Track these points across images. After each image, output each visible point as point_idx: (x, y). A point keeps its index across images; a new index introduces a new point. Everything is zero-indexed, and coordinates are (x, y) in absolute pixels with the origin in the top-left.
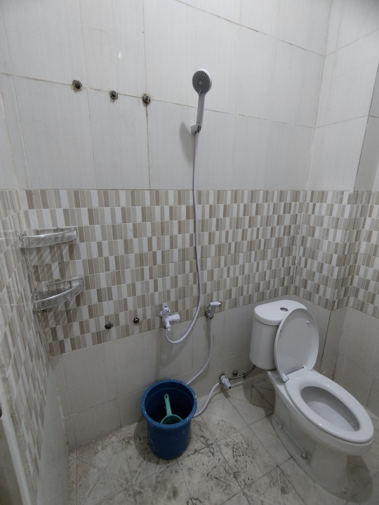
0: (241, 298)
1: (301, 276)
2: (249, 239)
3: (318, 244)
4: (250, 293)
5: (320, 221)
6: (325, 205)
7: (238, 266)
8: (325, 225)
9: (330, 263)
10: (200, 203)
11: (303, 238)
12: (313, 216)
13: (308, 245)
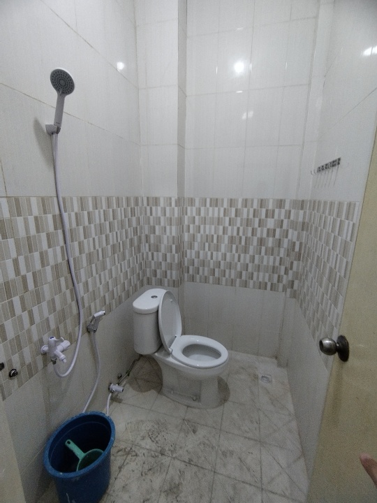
0: (114, 301)
1: (150, 267)
2: (111, 243)
3: (159, 239)
4: (119, 294)
5: (158, 221)
6: (159, 208)
7: (107, 271)
8: (162, 224)
9: (171, 252)
10: (65, 211)
11: (147, 237)
12: (151, 217)
13: (152, 241)
